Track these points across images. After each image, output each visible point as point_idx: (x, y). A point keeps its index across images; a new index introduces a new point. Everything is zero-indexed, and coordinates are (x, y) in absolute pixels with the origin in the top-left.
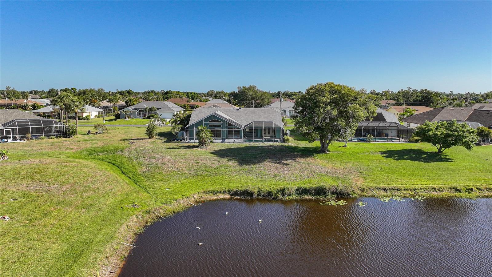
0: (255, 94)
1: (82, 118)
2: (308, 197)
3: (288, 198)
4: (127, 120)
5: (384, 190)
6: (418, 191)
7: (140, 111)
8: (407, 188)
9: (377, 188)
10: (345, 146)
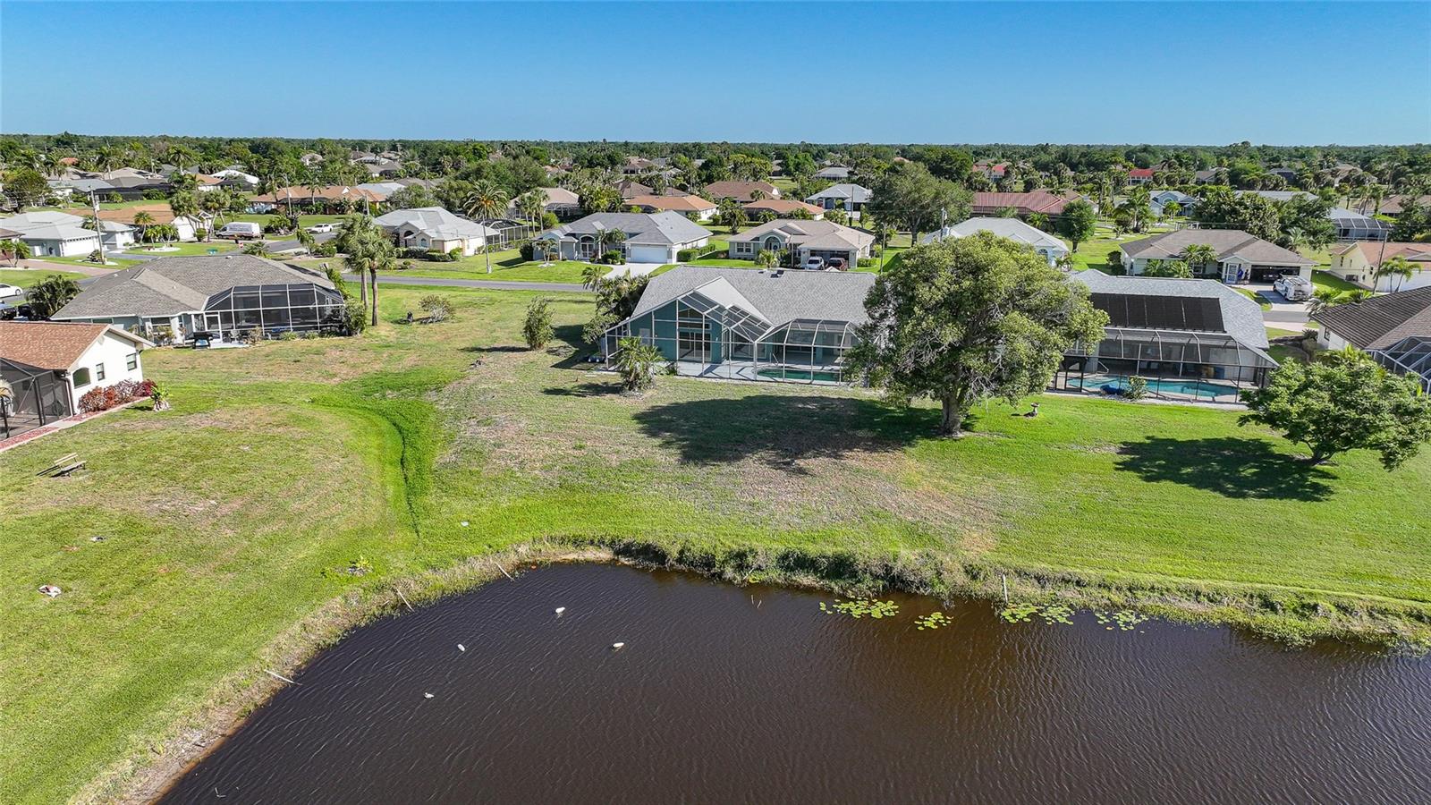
0: (918, 190)
1: (440, 257)
2: (806, 579)
3: (751, 577)
4: (545, 266)
5: (1038, 579)
6: (1139, 593)
7: (587, 239)
8: (1108, 581)
9: (1019, 573)
10: (1032, 414)
